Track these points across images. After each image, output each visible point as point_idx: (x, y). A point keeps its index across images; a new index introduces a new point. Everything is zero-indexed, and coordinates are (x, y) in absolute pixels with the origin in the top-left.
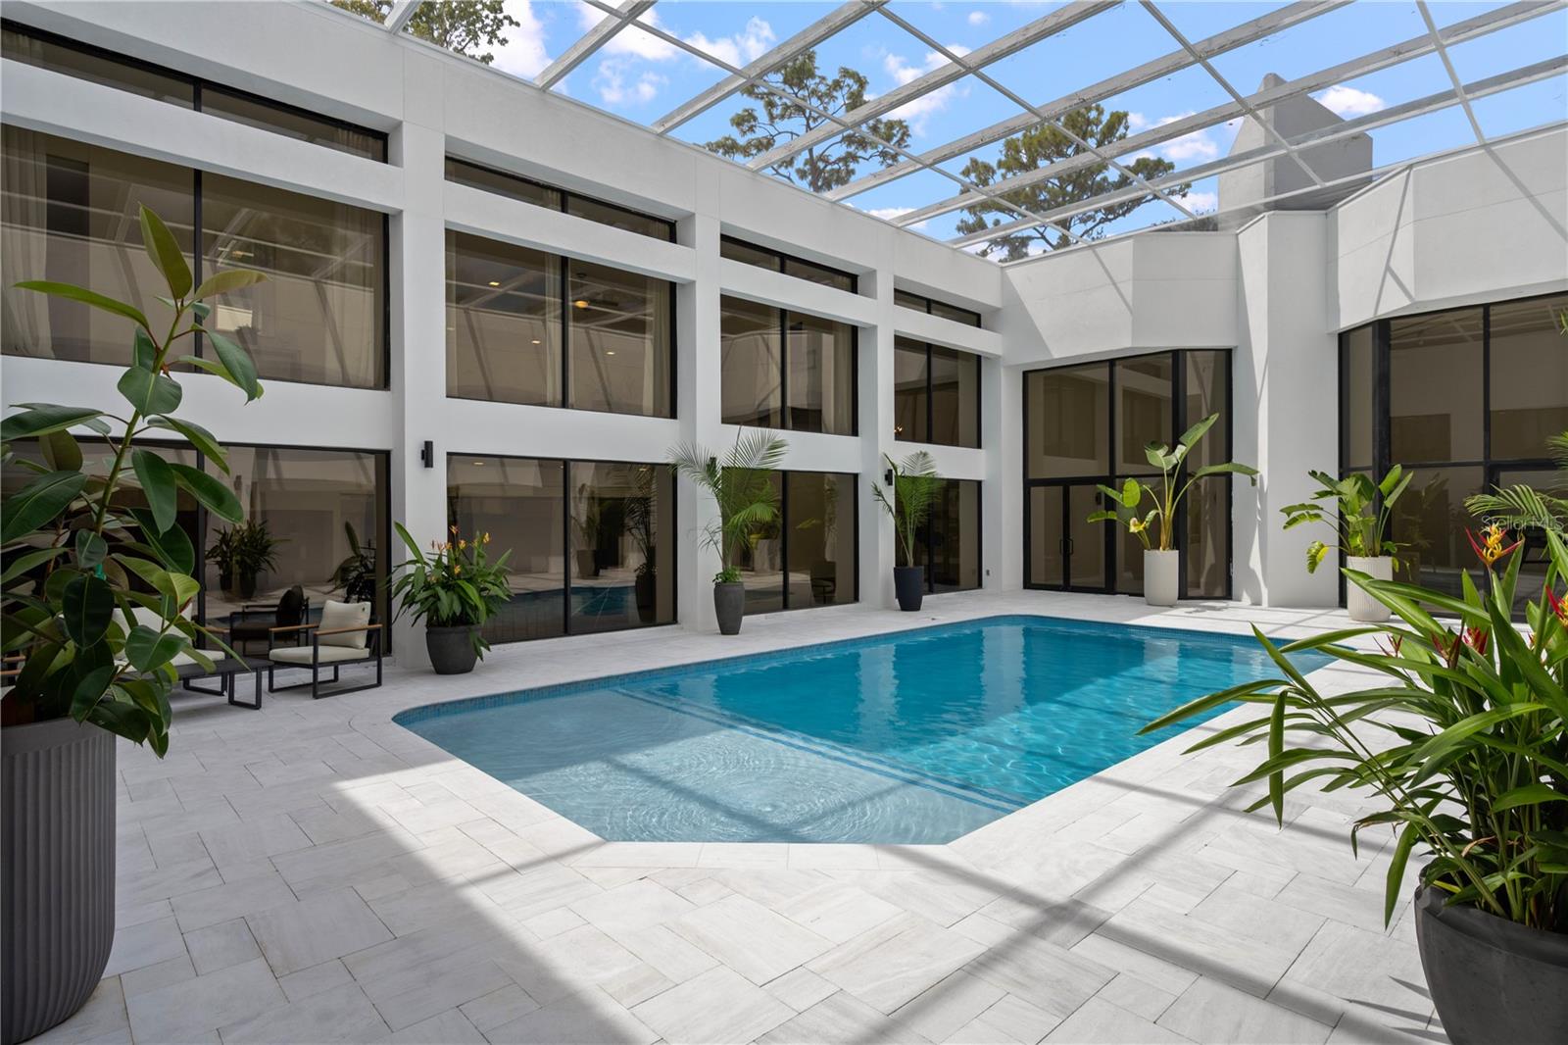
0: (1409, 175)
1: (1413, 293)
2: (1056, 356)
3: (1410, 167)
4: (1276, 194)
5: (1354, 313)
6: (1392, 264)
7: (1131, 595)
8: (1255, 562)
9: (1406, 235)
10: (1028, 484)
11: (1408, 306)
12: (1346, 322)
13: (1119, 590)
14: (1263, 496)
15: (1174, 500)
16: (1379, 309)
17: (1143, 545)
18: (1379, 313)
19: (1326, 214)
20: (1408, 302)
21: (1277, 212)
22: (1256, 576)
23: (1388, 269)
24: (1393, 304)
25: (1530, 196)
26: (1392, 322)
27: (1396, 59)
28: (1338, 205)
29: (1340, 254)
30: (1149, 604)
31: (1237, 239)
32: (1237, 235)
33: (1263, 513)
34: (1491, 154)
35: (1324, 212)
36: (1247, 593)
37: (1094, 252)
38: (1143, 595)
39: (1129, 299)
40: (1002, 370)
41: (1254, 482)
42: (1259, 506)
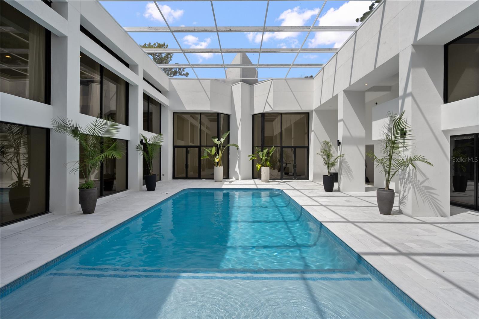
0: (272, 81)
1: (273, 108)
2: (187, 109)
3: (272, 79)
4: (243, 78)
5: (258, 110)
6: (268, 101)
7: (206, 179)
8: (237, 169)
9: (271, 94)
10: (174, 147)
11: (271, 111)
12: (256, 112)
13: (201, 178)
14: (239, 152)
15: (221, 153)
16: (265, 110)
17: (215, 165)
18: (265, 111)
19: (251, 86)
20: (271, 110)
21: (243, 83)
22: (238, 174)
23: (267, 102)
24: (268, 109)
25: (292, 92)
26: (265, 114)
27: (291, 51)
28: (254, 84)
29: (254, 96)
30: (215, 181)
31: (232, 87)
32: (232, 86)
33: (239, 157)
34: (286, 81)
35: (250, 85)
36: (234, 177)
37: (199, 81)
38: (214, 179)
39: (209, 97)
40: (169, 111)
41: (238, 149)
42: (238, 155)
